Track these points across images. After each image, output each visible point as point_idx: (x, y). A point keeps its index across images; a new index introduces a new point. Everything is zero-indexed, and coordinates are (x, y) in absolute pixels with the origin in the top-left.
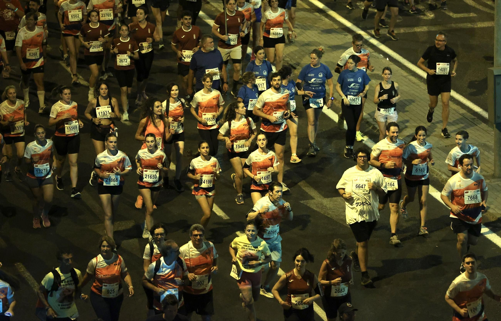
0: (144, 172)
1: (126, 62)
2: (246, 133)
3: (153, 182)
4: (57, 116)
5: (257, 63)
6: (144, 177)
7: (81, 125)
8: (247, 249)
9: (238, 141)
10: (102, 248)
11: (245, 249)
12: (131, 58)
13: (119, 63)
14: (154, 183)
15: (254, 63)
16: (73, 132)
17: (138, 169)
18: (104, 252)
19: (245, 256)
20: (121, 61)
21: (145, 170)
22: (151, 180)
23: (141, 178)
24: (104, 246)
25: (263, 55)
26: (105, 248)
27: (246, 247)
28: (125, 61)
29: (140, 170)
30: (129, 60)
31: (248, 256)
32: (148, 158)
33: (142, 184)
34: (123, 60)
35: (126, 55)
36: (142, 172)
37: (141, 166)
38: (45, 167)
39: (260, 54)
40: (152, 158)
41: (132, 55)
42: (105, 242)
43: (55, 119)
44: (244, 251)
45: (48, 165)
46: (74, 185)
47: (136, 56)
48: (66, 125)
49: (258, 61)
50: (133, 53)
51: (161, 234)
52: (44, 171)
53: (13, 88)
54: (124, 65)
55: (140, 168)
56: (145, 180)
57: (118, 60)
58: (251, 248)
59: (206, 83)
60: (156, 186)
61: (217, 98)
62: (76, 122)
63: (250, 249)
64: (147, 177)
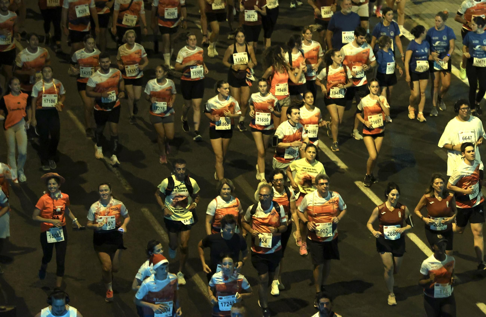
0: (256, 115)
1: (254, 18)
2: (342, 80)
3: (264, 125)
4: (183, 61)
5: (385, 24)
6: (256, 119)
7: (206, 71)
8: (306, 171)
9: (335, 88)
10: (223, 191)
11: (305, 172)
12: (258, 13)
13: (246, 19)
14: (266, 126)
15: (382, 24)
16: (198, 77)
17: (251, 112)
18: (225, 194)
19: (304, 177)
20: (249, 16)
21: (257, 113)
22: (263, 124)
23: (253, 120)
24: (225, 189)
25: (391, 16)
26: (227, 191)
27: (305, 170)
28: (253, 16)
29: (252, 113)
30: (256, 16)
31: (307, 177)
32: (261, 102)
33: (254, 127)
34: (251, 16)
35: (253, 11)
36: (255, 114)
37: (254, 109)
38: (162, 105)
39: (389, 15)
40: (264, 102)
41: (260, 10)
42: (225, 185)
43: (181, 64)
44: (303, 173)
45: (165, 104)
46: (197, 127)
47: (264, 12)
48: (191, 70)
49: (386, 21)
50: (261, 9)
51: (280, 179)
52: (160, 108)
53: (132, 32)
54: (252, 20)
55: (253, 111)
56: (257, 122)
57: (246, 16)
58: (310, 170)
59: (306, 35)
60: (268, 129)
61: (317, 50)
62: (201, 67)
63: (308, 171)
64: (259, 120)
